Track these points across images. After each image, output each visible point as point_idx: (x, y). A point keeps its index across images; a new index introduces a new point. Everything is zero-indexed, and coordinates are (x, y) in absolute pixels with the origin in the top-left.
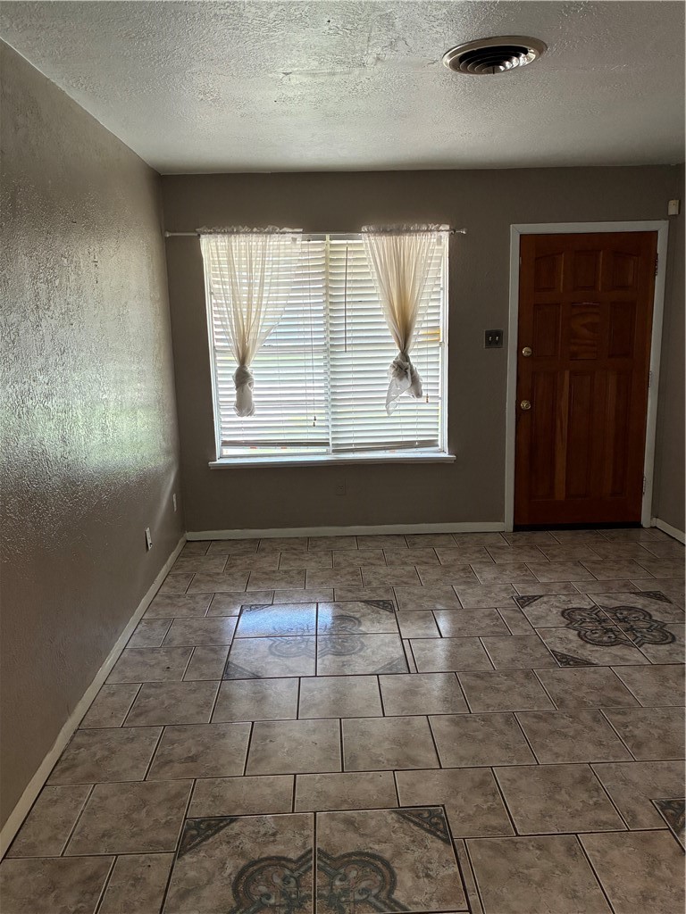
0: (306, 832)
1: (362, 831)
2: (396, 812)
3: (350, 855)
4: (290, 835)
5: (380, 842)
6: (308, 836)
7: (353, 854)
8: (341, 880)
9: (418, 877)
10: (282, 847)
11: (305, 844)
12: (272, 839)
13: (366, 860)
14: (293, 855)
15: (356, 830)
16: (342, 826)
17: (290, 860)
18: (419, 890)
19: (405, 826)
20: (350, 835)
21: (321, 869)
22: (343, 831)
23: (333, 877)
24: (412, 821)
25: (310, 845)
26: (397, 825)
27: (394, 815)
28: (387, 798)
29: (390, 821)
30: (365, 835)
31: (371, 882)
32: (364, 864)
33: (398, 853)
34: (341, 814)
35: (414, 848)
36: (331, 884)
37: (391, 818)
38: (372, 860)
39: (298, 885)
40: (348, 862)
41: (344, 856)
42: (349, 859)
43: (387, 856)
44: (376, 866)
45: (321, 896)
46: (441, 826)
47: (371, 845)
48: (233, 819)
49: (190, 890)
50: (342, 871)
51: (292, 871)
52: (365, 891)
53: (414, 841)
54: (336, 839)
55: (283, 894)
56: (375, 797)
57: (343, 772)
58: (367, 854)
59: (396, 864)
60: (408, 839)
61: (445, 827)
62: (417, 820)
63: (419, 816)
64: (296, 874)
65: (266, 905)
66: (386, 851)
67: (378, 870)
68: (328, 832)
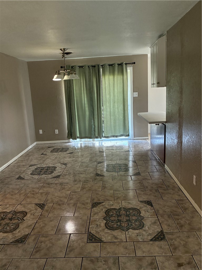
0: (128, 236)
1: (113, 235)
2: (102, 241)
3: (116, 230)
4: (133, 235)
5: (108, 233)
6: (128, 235)
7: (115, 230)
8: (118, 224)
9: (100, 225)
10: (134, 232)
11: (128, 233)
12: (138, 234)
13: (112, 229)
14: (131, 230)
15: (114, 236)
16: (118, 237)
17: (131, 229)
18: (100, 223)
19: (100, 237)
20: (116, 235)
21: (123, 227)
22: (118, 235)
23: (120, 225)
24: (98, 238)
25: (127, 233)
26: (103, 237)
27: (103, 240)
28: (104, 246)
29: (104, 238)
30: (112, 234)
31: (111, 224)
32: (112, 228)
33: (103, 230)
34: (119, 240)
35: (99, 231)
36: (120, 224)
37: (104, 239)
38: (110, 228)
39: (128, 224)
40: (117, 228)
41: (117, 229)
42: (116, 229)
43: (106, 229)
44: (109, 227)
45: (123, 222)
46: (90, 236)
47: (110, 232)
48: (151, 240)
49: (154, 223)
50: (118, 226)
51: (131, 227)
52: (112, 223)
53: (99, 233)
54: (120, 233)
55: (131, 222)
56: (108, 246)
57: (119, 257)
58: (111, 230)
59: (105, 227)
60: (100, 233)
61: (89, 236)
62: (96, 238)
63: (95, 239)
64: (129, 226)
65: (135, 220)
66: (106, 230)
67: (109, 226)
68: (122, 236)
